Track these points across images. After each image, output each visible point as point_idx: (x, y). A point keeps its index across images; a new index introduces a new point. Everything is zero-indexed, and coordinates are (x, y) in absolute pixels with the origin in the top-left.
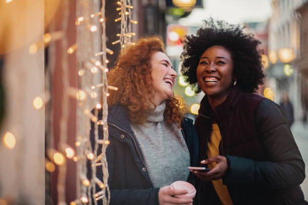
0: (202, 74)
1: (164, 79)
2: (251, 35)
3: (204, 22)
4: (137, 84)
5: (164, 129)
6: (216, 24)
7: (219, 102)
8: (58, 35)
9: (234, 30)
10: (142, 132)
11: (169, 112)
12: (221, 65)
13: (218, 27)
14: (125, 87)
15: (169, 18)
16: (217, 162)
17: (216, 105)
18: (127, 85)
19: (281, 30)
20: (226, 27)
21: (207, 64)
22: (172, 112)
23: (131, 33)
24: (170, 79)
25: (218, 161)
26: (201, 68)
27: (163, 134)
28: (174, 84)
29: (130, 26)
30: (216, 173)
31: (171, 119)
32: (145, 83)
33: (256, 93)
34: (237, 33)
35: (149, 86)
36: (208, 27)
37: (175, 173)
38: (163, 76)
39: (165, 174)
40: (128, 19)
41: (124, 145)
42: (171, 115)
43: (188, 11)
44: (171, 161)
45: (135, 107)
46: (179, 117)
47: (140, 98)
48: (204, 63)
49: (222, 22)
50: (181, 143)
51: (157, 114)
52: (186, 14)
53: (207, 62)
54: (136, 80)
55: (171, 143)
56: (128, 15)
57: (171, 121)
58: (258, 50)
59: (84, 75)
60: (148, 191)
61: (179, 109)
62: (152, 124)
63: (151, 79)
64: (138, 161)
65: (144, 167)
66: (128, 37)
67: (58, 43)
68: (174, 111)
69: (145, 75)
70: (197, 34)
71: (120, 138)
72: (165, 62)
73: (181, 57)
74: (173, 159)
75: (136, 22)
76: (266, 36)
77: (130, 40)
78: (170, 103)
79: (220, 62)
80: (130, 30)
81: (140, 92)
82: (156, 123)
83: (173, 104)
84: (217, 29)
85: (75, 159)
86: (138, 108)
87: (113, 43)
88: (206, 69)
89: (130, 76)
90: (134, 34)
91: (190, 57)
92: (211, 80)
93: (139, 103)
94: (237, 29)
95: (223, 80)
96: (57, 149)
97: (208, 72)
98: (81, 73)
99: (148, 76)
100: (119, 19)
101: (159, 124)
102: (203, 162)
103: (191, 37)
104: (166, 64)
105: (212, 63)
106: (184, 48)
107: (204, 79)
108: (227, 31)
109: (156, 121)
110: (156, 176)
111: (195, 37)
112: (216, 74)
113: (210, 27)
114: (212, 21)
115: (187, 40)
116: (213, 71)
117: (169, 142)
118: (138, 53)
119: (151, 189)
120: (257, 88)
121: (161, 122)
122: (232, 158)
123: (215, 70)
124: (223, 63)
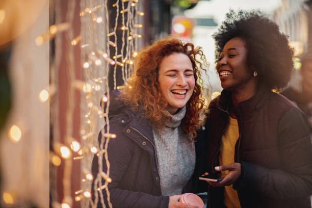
8: (64, 27)
15: (175, 10)
19: (288, 23)
23: (137, 25)
29: (136, 18)
40: (135, 11)
43: (194, 2)
52: (192, 6)
56: (134, 7)
67: (64, 34)
71: (142, 144)
75: (142, 14)
77: (136, 32)
80: (136, 21)
85: (80, 153)
90: (140, 26)
96: (63, 142)
98: (86, 65)
100: (125, 10)
112: (227, 68)
123: (225, 63)
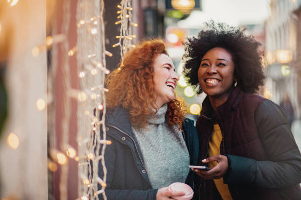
0: (203, 75)
1: (166, 83)
2: (252, 37)
3: (206, 24)
4: (139, 89)
5: (164, 130)
6: (216, 26)
7: (220, 103)
8: (59, 38)
9: (234, 32)
10: (143, 135)
11: (170, 114)
12: (222, 67)
13: (219, 30)
14: (127, 91)
15: (168, 21)
16: (218, 162)
17: (217, 105)
18: (129, 89)
19: (277, 32)
20: (227, 30)
21: (208, 65)
22: (173, 113)
23: (131, 36)
24: (172, 83)
25: (219, 160)
26: (203, 70)
27: (164, 136)
28: (175, 87)
29: (130, 29)
30: (217, 172)
31: (172, 121)
32: (147, 87)
33: (256, 94)
34: (237, 35)
35: (151, 90)
36: (209, 29)
37: (174, 175)
38: (165, 80)
39: (164, 176)
40: (129, 22)
41: (125, 147)
42: (172, 117)
43: (187, 14)
44: (169, 163)
45: (136, 111)
46: (180, 118)
47: (142, 103)
48: (205, 65)
49: (222, 24)
50: (181, 144)
51: (158, 117)
52: (185, 17)
53: (209, 64)
54: (139, 83)
55: (171, 144)
56: (128, 18)
57: (172, 123)
58: (258, 51)
59: (85, 76)
60: (147, 192)
61: (180, 111)
62: (153, 126)
63: (154, 83)
64: (138, 163)
65: (144, 169)
66: (128, 40)
67: (59, 45)
68: (175, 113)
69: (147, 79)
70: (198, 36)
71: (121, 140)
72: (168, 66)
73: (183, 58)
74: (173, 161)
75: (136, 25)
76: (263, 37)
77: (130, 42)
78: (172, 105)
79: (221, 64)
80: (130, 32)
81: (141, 97)
82: (157, 125)
83: (174, 105)
84: (217, 32)
85: (77, 159)
86: (139, 113)
87: (114, 46)
88: (208, 71)
89: (132, 79)
90: (134, 36)
91: (191, 58)
92: (212, 82)
93: (140, 107)
94: (238, 31)
95: (223, 81)
96: (59, 149)
97: (209, 74)
98: (82, 75)
99: (150, 80)
100: (119, 22)
101: (160, 126)
102: (204, 161)
103: (192, 40)
104: (169, 67)
105: (213, 65)
106: (186, 50)
107: (205, 81)
108: (228, 34)
109: (157, 123)
110: (155, 179)
111: (196, 39)
112: (217, 76)
113: (211, 29)
114: (213, 24)
115: (189, 43)
116: (214, 73)
117: (170, 143)
118: (140, 56)
119: (150, 190)
120: (258, 89)
121: (162, 124)
122: (233, 158)
123: (215, 72)
124: (224, 65)
